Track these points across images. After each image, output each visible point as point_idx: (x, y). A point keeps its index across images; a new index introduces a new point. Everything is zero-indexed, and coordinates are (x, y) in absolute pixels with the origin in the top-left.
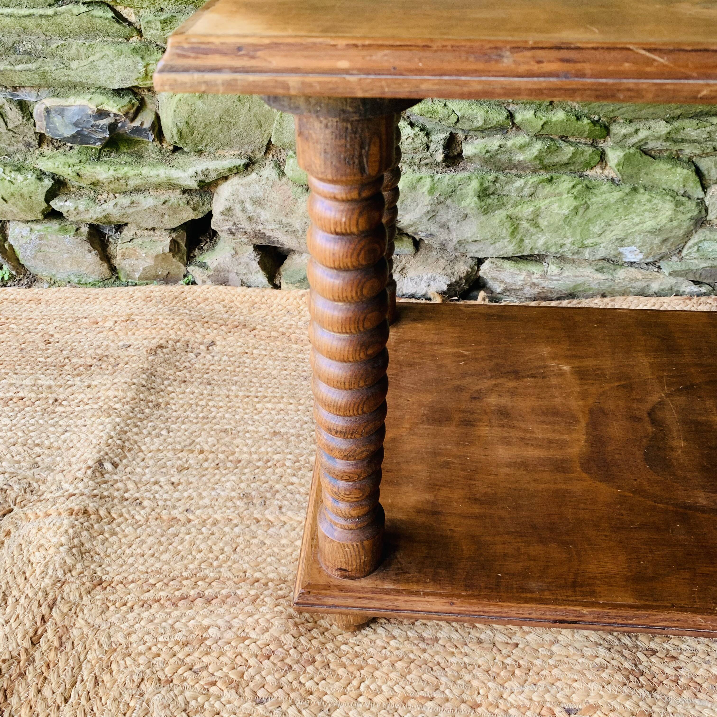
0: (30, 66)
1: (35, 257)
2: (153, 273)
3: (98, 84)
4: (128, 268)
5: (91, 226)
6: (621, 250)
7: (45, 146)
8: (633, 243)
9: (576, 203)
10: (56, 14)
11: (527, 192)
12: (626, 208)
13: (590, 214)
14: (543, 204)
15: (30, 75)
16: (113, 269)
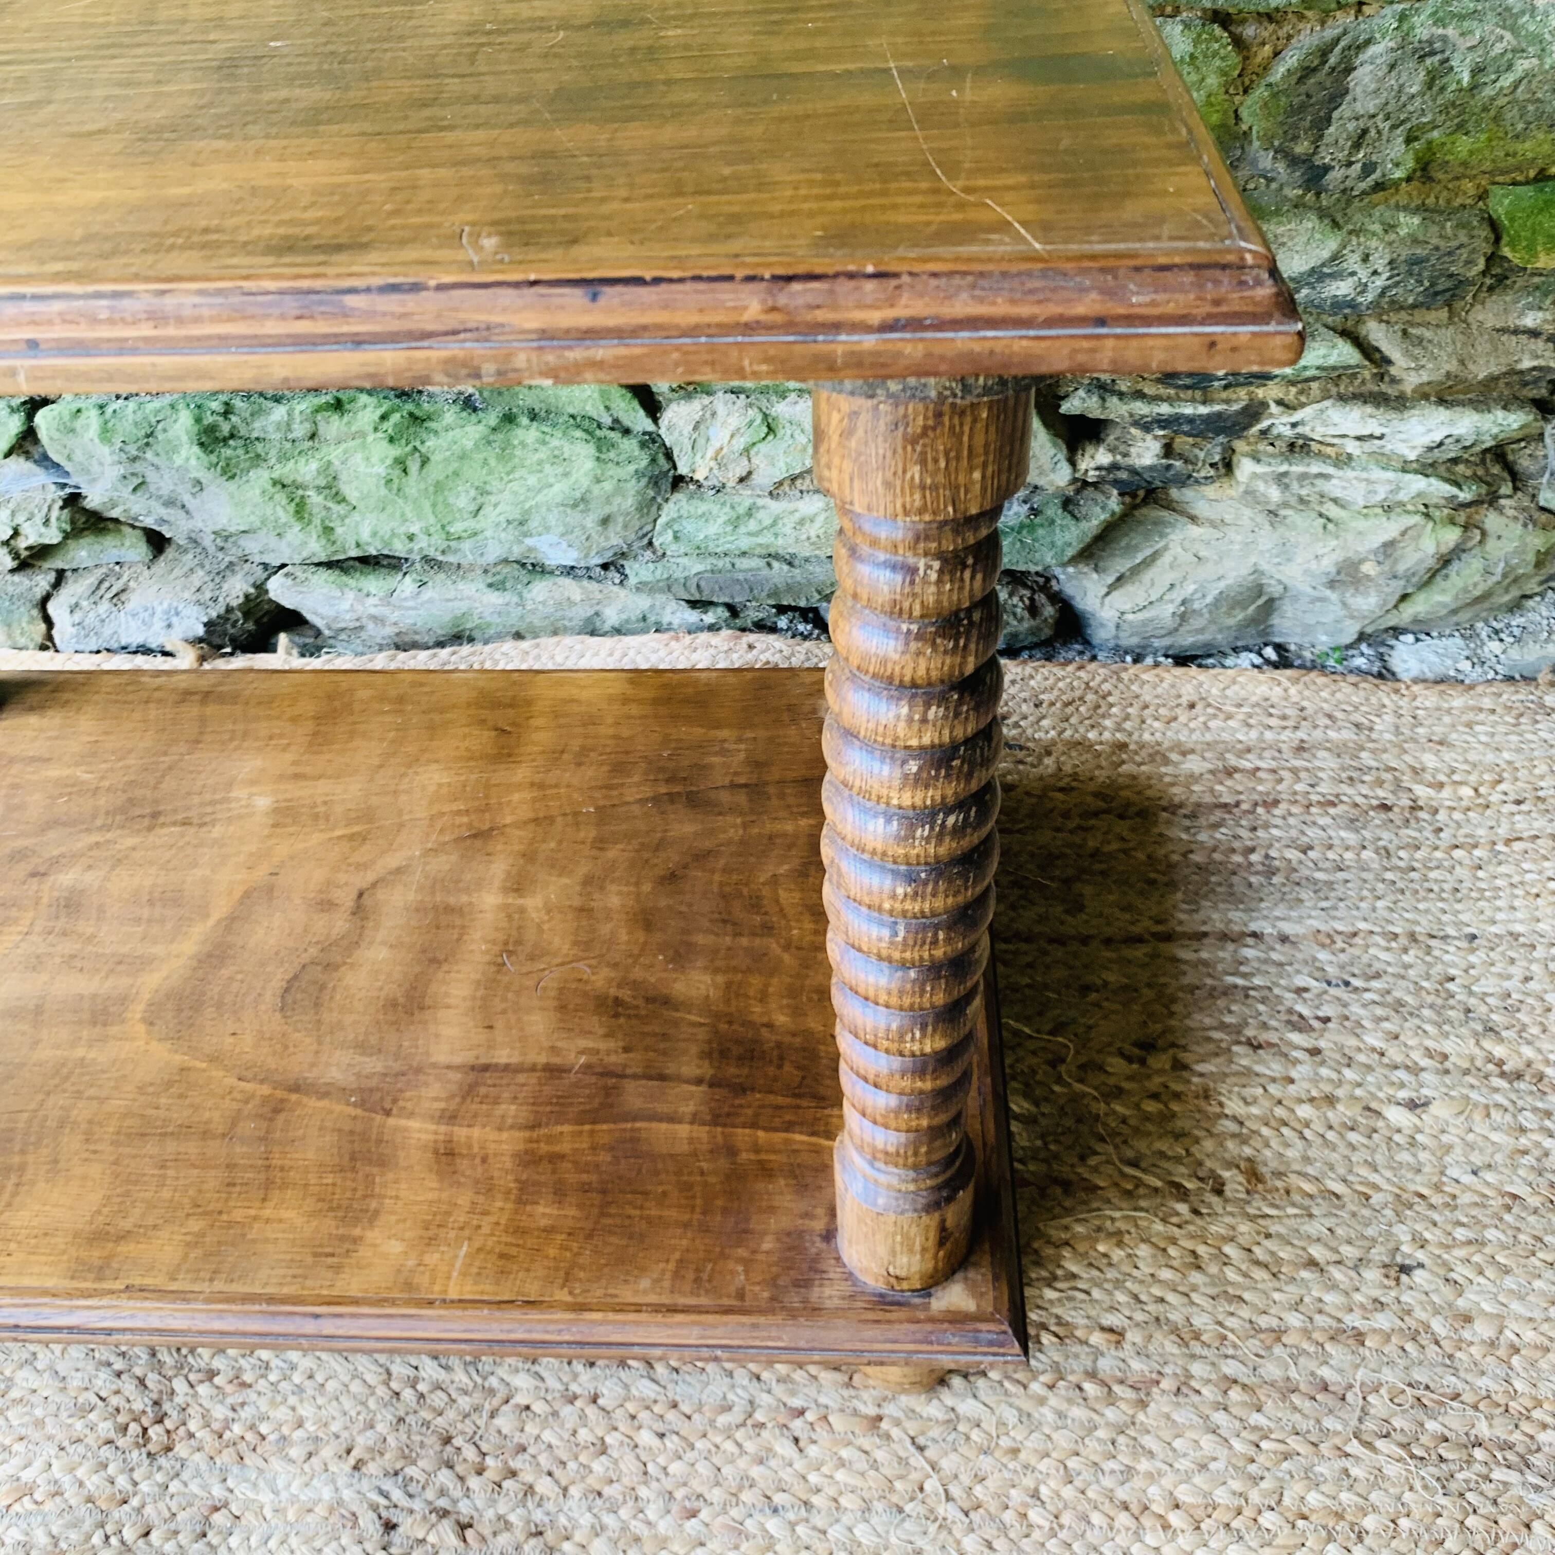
6: (529, 542)
8: (548, 529)
9: (395, 451)
11: (300, 430)
12: (500, 458)
13: (435, 471)
14: (334, 454)
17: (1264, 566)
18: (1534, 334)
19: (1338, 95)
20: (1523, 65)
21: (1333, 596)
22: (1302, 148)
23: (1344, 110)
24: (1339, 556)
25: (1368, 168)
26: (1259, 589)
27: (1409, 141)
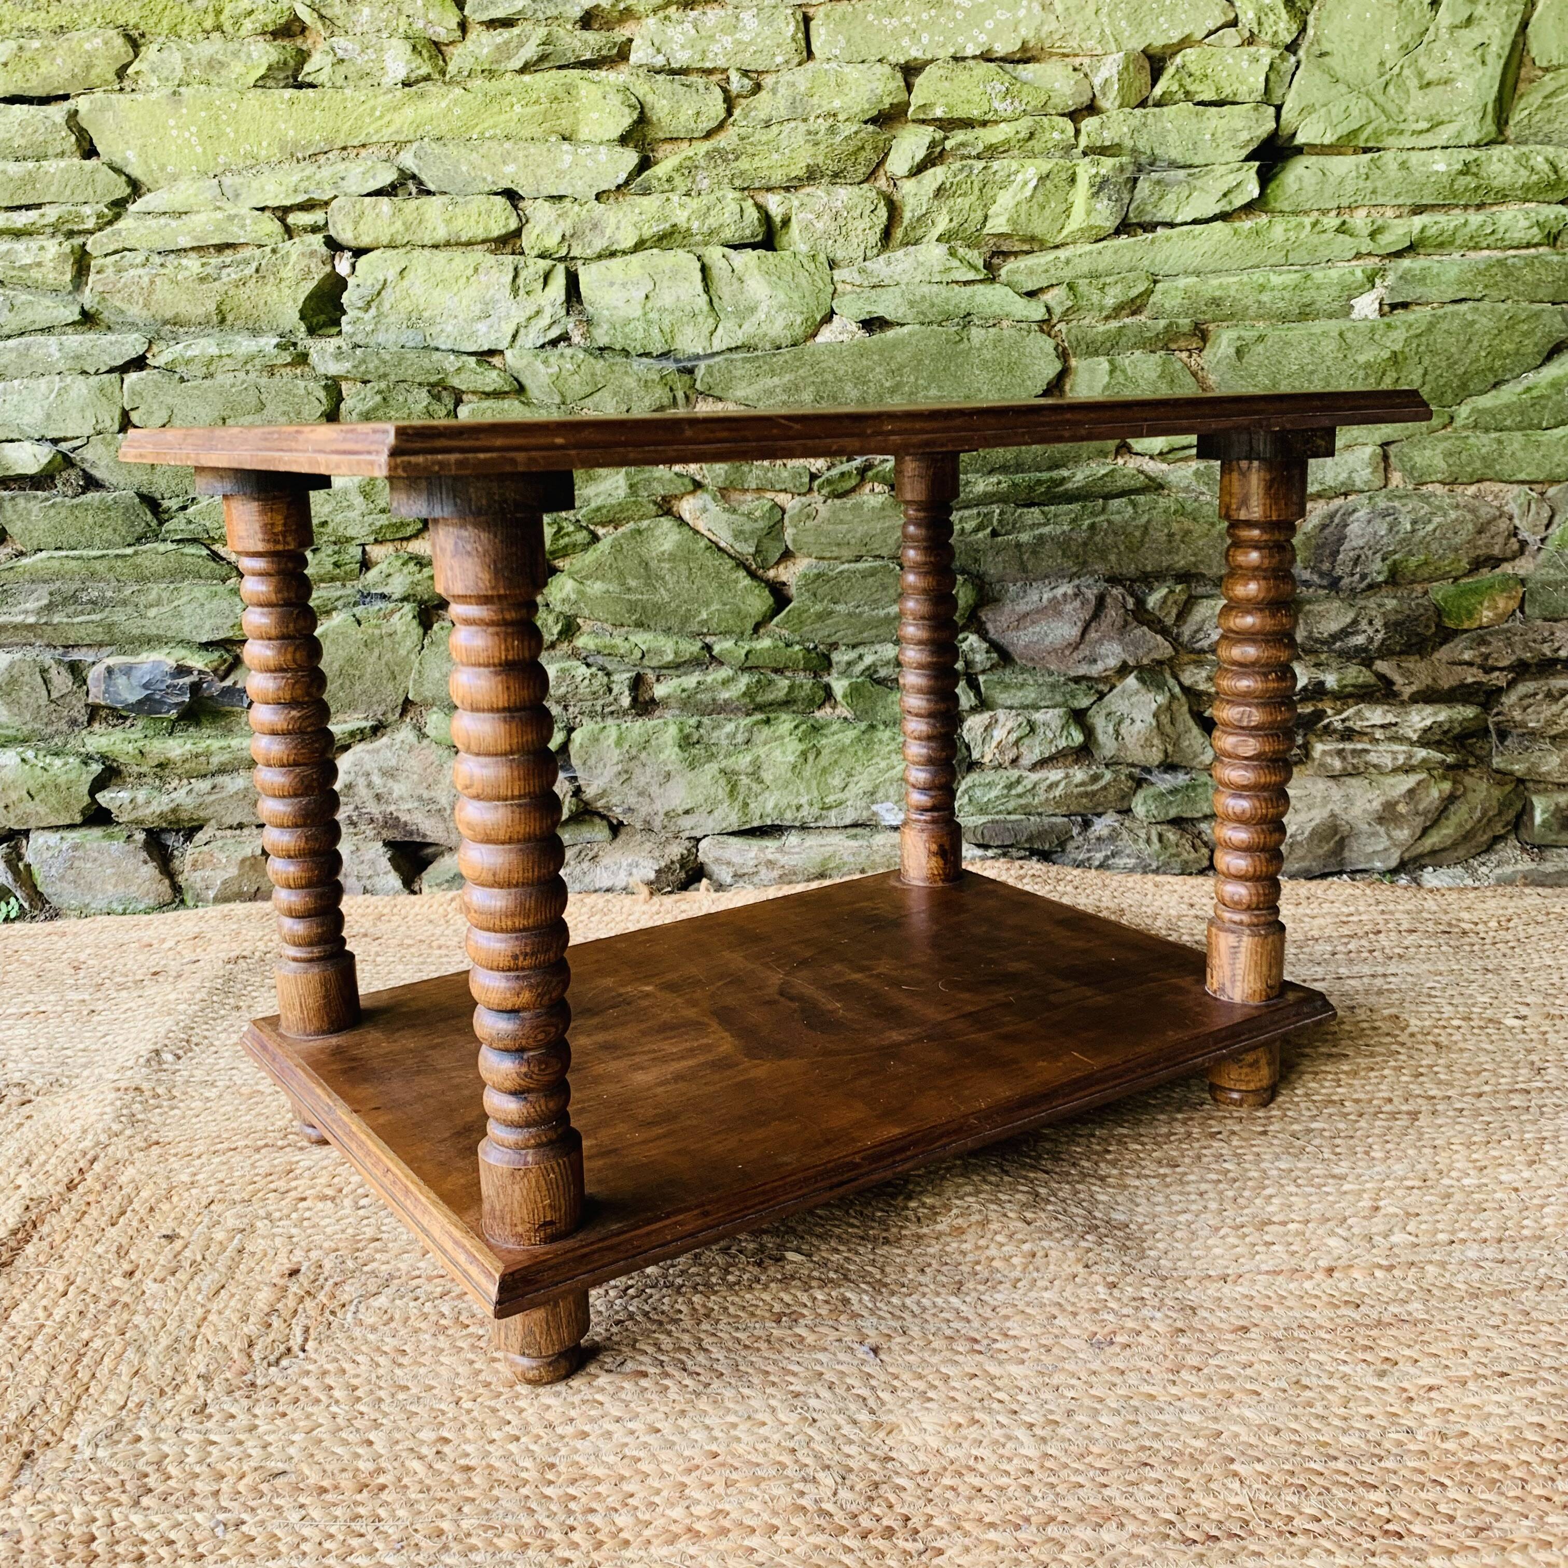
0: (93, 617)
1: (62, 878)
2: (235, 889)
3: (181, 636)
4: (199, 885)
5: (149, 831)
6: (874, 808)
7: (96, 725)
8: (887, 798)
9: (801, 747)
10: (136, 553)
11: (740, 738)
12: (865, 750)
13: (824, 760)
14: (762, 751)
15: (91, 628)
16: (177, 889)
17: (1337, 811)
18: (1470, 664)
19: (1341, 539)
20: (1437, 520)
21: (1381, 830)
22: (1326, 566)
23: (1346, 546)
24: (1382, 799)
25: (1363, 577)
26: (1335, 829)
27: (1384, 560)
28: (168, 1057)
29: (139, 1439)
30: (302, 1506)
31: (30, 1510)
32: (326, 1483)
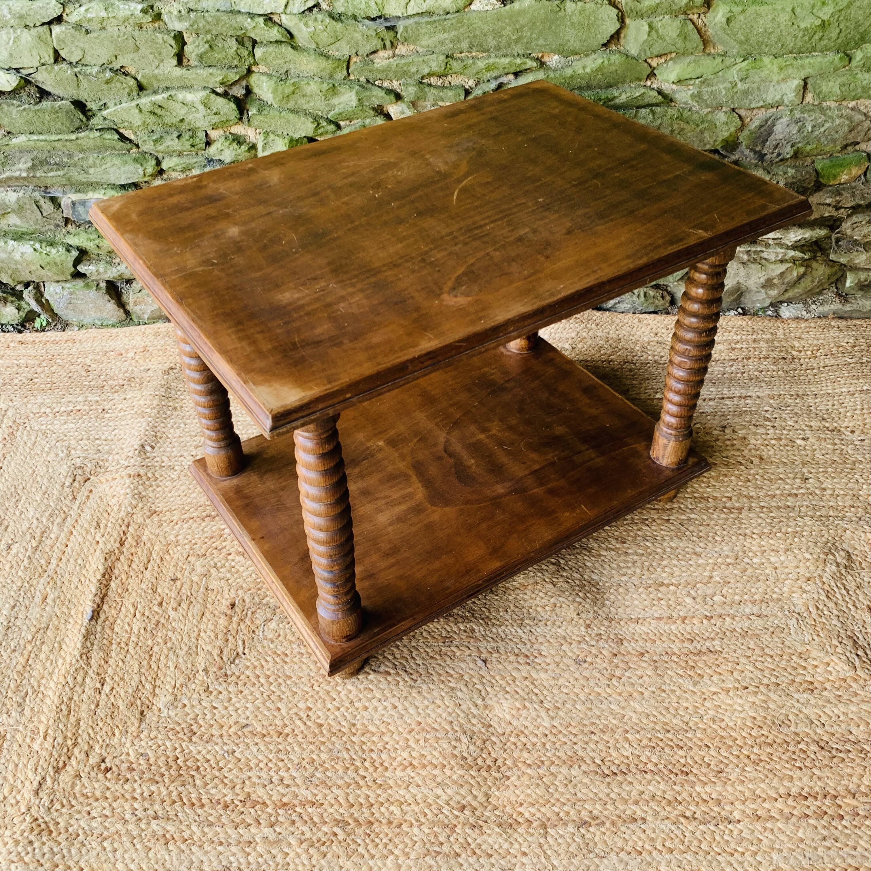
0: (59, 173)
2: (158, 313)
3: (109, 182)
4: (139, 312)
5: (108, 282)
7: (69, 226)
10: (77, 139)
15: (59, 179)
16: (127, 313)
17: (741, 281)
18: (829, 205)
19: (770, 133)
20: (827, 125)
21: (763, 291)
22: (758, 149)
23: (772, 137)
24: (766, 277)
25: (779, 155)
26: (739, 289)
27: (792, 147)
28: (148, 448)
29: (185, 706)
30: (257, 744)
31: (150, 743)
32: (264, 732)
